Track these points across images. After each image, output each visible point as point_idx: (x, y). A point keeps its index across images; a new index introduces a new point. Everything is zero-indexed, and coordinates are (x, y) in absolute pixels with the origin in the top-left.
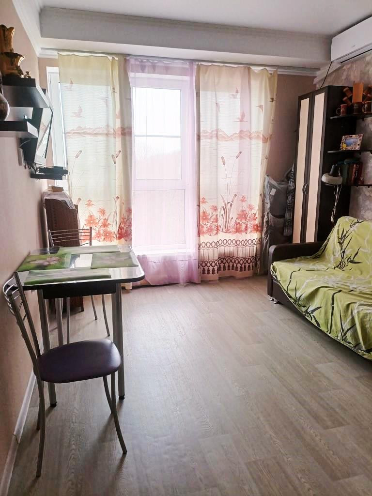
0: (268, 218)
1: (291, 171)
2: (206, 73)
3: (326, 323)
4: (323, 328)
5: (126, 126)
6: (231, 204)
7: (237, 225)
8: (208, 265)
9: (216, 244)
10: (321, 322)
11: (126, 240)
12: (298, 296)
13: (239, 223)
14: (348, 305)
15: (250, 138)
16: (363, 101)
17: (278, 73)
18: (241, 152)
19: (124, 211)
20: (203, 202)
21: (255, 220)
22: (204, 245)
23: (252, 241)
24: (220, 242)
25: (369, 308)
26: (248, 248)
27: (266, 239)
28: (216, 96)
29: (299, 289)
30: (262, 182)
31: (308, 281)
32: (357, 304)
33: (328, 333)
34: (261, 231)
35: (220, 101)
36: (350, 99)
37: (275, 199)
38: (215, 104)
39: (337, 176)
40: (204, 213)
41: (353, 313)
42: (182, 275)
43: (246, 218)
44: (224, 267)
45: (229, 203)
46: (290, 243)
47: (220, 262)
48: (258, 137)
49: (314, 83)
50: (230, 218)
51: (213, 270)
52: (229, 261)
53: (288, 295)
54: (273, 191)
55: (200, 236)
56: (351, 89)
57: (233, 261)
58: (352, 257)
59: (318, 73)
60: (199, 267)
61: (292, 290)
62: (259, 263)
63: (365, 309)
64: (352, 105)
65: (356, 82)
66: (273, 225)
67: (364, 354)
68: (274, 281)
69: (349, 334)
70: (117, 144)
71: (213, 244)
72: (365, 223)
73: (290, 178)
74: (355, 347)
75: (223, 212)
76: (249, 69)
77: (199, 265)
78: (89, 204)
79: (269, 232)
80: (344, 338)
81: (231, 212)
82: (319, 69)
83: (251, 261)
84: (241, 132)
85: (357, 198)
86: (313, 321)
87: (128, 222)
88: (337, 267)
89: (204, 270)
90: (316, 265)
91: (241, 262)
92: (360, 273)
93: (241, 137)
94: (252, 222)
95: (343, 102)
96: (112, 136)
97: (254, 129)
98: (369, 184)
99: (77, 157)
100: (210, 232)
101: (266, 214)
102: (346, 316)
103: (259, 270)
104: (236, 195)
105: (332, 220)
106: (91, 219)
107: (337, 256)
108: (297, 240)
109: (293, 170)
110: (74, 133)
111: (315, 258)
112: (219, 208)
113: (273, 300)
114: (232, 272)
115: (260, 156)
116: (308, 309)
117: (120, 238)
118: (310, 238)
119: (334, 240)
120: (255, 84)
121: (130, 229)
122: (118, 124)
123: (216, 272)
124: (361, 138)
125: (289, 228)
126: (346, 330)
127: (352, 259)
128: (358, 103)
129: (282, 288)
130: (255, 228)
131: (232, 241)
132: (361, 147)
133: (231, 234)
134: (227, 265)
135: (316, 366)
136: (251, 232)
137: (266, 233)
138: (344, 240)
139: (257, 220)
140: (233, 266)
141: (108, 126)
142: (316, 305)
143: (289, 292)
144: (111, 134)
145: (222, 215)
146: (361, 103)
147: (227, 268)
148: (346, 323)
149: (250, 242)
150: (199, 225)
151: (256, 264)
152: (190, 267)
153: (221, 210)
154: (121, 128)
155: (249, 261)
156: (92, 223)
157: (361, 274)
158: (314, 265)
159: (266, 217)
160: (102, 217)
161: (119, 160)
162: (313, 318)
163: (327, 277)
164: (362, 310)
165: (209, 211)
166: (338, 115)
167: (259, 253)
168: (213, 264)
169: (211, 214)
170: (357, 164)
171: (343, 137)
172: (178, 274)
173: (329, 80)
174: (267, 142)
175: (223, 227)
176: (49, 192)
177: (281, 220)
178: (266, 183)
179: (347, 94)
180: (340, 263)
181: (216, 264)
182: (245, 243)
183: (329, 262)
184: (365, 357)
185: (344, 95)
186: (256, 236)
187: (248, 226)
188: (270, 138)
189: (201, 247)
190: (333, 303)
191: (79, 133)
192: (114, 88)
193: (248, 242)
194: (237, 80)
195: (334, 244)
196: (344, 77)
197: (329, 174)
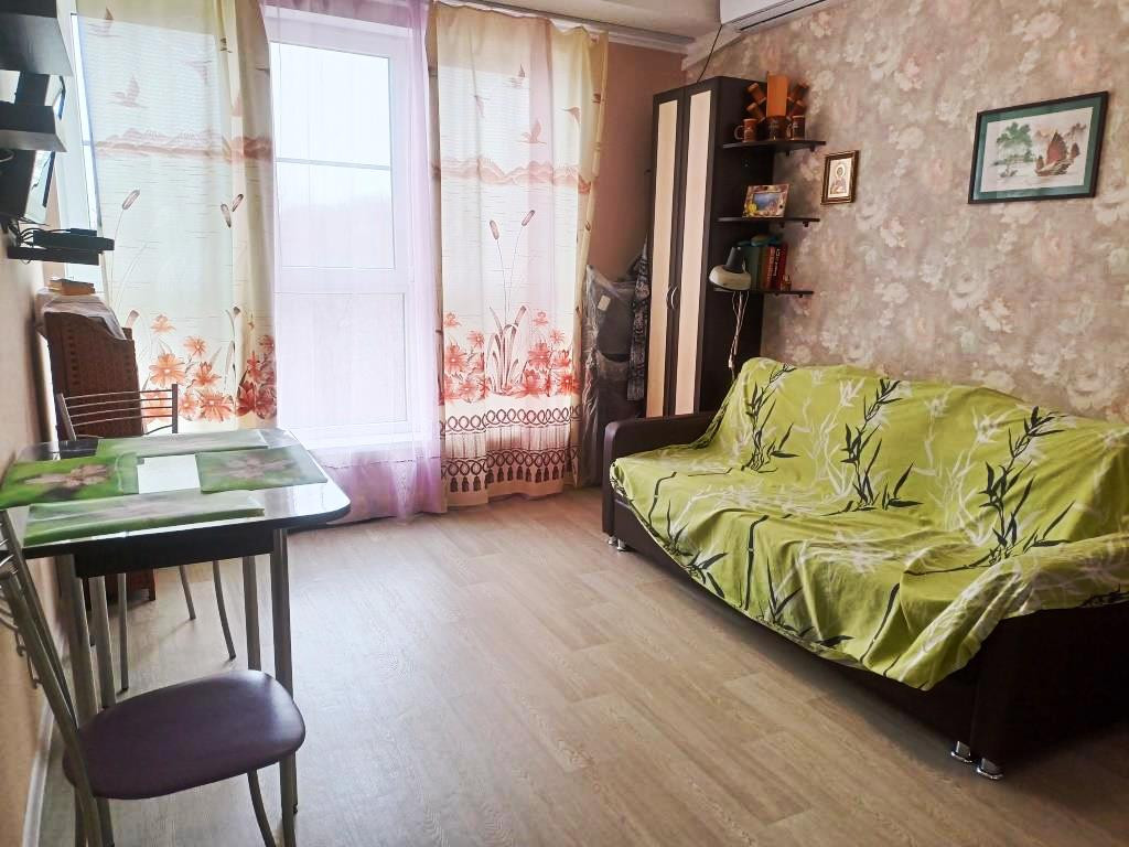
0: (595, 360)
1: (640, 257)
2: (450, 25)
3: (738, 588)
4: (729, 600)
5: (257, 134)
6: (514, 330)
7: (527, 376)
8: (465, 469)
9: (481, 421)
10: (726, 586)
11: (261, 416)
12: (674, 531)
13: (532, 372)
14: (785, 548)
15: (553, 182)
16: (787, 114)
17: (611, 40)
18: (533, 212)
19: (254, 345)
20: (450, 324)
21: (566, 365)
22: (452, 423)
23: (561, 414)
24: (491, 416)
25: (829, 551)
26: (552, 428)
27: (591, 407)
28: (474, 80)
29: (675, 517)
30: (580, 282)
31: (694, 499)
32: (804, 546)
33: (742, 610)
34: (579, 391)
35: (483, 93)
36: (763, 107)
37: (608, 320)
38: (473, 99)
39: (741, 272)
40: (452, 349)
41: (797, 565)
42: (403, 496)
43: (547, 361)
44: (501, 473)
45: (508, 326)
46: (640, 417)
47: (490, 462)
48: (569, 179)
49: (683, 68)
50: (512, 363)
51: (477, 481)
52: (510, 459)
53: (652, 529)
54: (604, 303)
55: (443, 404)
56: (763, 86)
57: (520, 459)
58: (777, 445)
59: (690, 48)
60: (443, 475)
61: (659, 520)
62: (575, 461)
63: (822, 554)
64: (766, 123)
65: (771, 74)
66: (605, 377)
67: (822, 651)
68: (616, 500)
69: (788, 609)
70: (234, 177)
71: (476, 422)
72: (799, 371)
73: (637, 273)
74: (802, 635)
75: (495, 348)
76: (548, 24)
77: (444, 469)
78: (161, 325)
79: (597, 392)
80: (777, 618)
81: (515, 347)
82: (692, 40)
83: (560, 458)
84: (533, 165)
85: (777, 318)
86: (709, 586)
87: (267, 370)
88: (748, 465)
89: (454, 483)
90: (705, 462)
91: (539, 461)
92: (795, 478)
93: (532, 178)
94: (560, 370)
95: (748, 115)
96: (221, 158)
97: (560, 162)
98: (801, 289)
99: (126, 208)
100: (467, 393)
101: (589, 351)
102: (780, 571)
103: (575, 476)
104: (524, 309)
105: (730, 365)
106: (166, 365)
107: (746, 443)
108: (655, 409)
109: (644, 257)
110: (117, 146)
111: (699, 447)
112: (487, 339)
113: (616, 543)
114: (517, 486)
115: (575, 221)
116: (695, 560)
117: (242, 411)
118: (685, 404)
119: (738, 409)
120: (561, 59)
121: (272, 389)
122: (237, 129)
123: (483, 484)
124: (786, 192)
125: (638, 382)
126: (781, 600)
127: (777, 449)
128: (778, 117)
129: (637, 515)
130: (567, 383)
131: (516, 415)
132: (786, 212)
133: (513, 397)
134: (506, 468)
135: (728, 684)
136: (559, 391)
137: (591, 394)
138: (759, 408)
139: (570, 365)
140: (520, 470)
141: (209, 132)
142: (713, 552)
143: (654, 525)
144: (217, 154)
145: (494, 354)
146: (784, 118)
147: (506, 477)
148: (781, 586)
149: (556, 414)
150: (441, 379)
151: (570, 463)
152: (421, 476)
153: (491, 343)
154: (245, 138)
155: (556, 459)
156: (167, 375)
157: (799, 479)
158: (700, 462)
159: (590, 359)
160: (196, 359)
161: (241, 217)
162: (707, 579)
163: (731, 488)
164: (816, 556)
165: (465, 346)
166: (736, 141)
167: (575, 441)
168: (476, 468)
169: (469, 352)
170: (776, 247)
171: (750, 188)
172: (393, 493)
173: (715, 64)
174: (588, 191)
175: (496, 380)
176: (55, 296)
177: (621, 367)
178: (589, 283)
179: (757, 96)
180: (754, 456)
181: (482, 468)
182: (545, 418)
183: (730, 454)
184: (824, 656)
185: (749, 98)
186: (567, 400)
187: (553, 379)
188: (595, 183)
189: (447, 428)
190: (751, 545)
191: (132, 147)
192: (224, 41)
193: (552, 414)
194: (521, 48)
195: (738, 417)
196: (746, 61)
197: (724, 268)
